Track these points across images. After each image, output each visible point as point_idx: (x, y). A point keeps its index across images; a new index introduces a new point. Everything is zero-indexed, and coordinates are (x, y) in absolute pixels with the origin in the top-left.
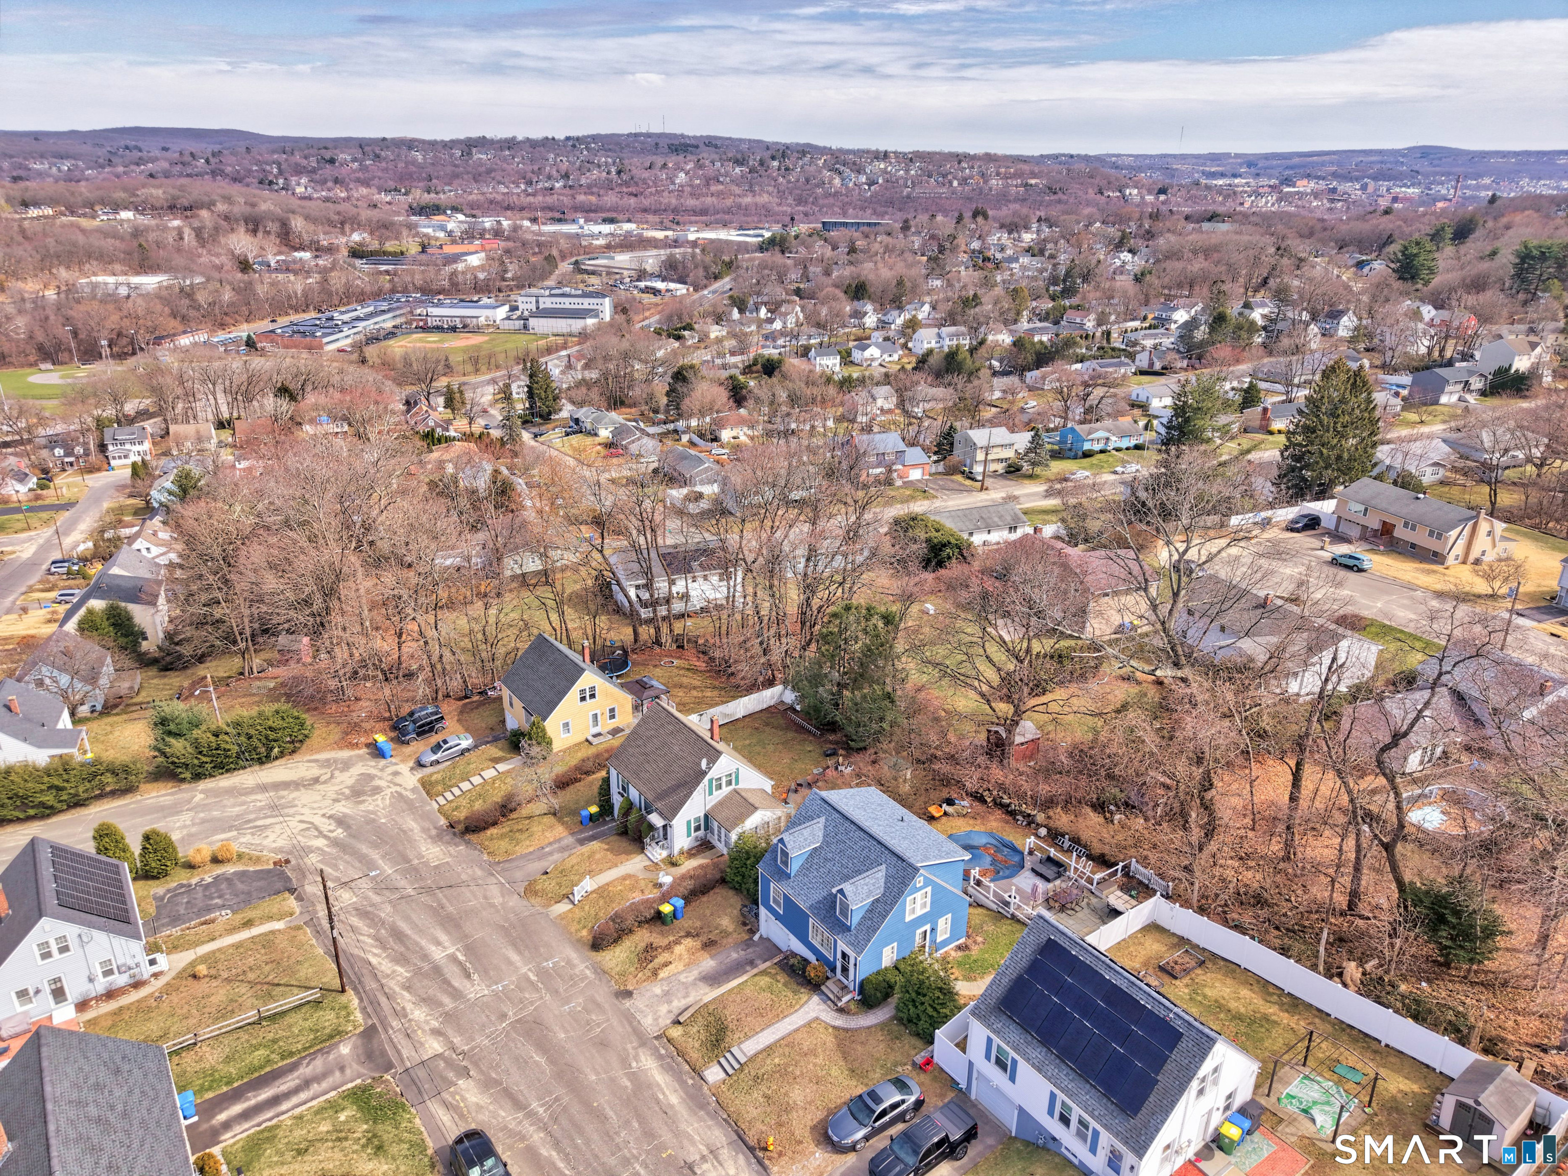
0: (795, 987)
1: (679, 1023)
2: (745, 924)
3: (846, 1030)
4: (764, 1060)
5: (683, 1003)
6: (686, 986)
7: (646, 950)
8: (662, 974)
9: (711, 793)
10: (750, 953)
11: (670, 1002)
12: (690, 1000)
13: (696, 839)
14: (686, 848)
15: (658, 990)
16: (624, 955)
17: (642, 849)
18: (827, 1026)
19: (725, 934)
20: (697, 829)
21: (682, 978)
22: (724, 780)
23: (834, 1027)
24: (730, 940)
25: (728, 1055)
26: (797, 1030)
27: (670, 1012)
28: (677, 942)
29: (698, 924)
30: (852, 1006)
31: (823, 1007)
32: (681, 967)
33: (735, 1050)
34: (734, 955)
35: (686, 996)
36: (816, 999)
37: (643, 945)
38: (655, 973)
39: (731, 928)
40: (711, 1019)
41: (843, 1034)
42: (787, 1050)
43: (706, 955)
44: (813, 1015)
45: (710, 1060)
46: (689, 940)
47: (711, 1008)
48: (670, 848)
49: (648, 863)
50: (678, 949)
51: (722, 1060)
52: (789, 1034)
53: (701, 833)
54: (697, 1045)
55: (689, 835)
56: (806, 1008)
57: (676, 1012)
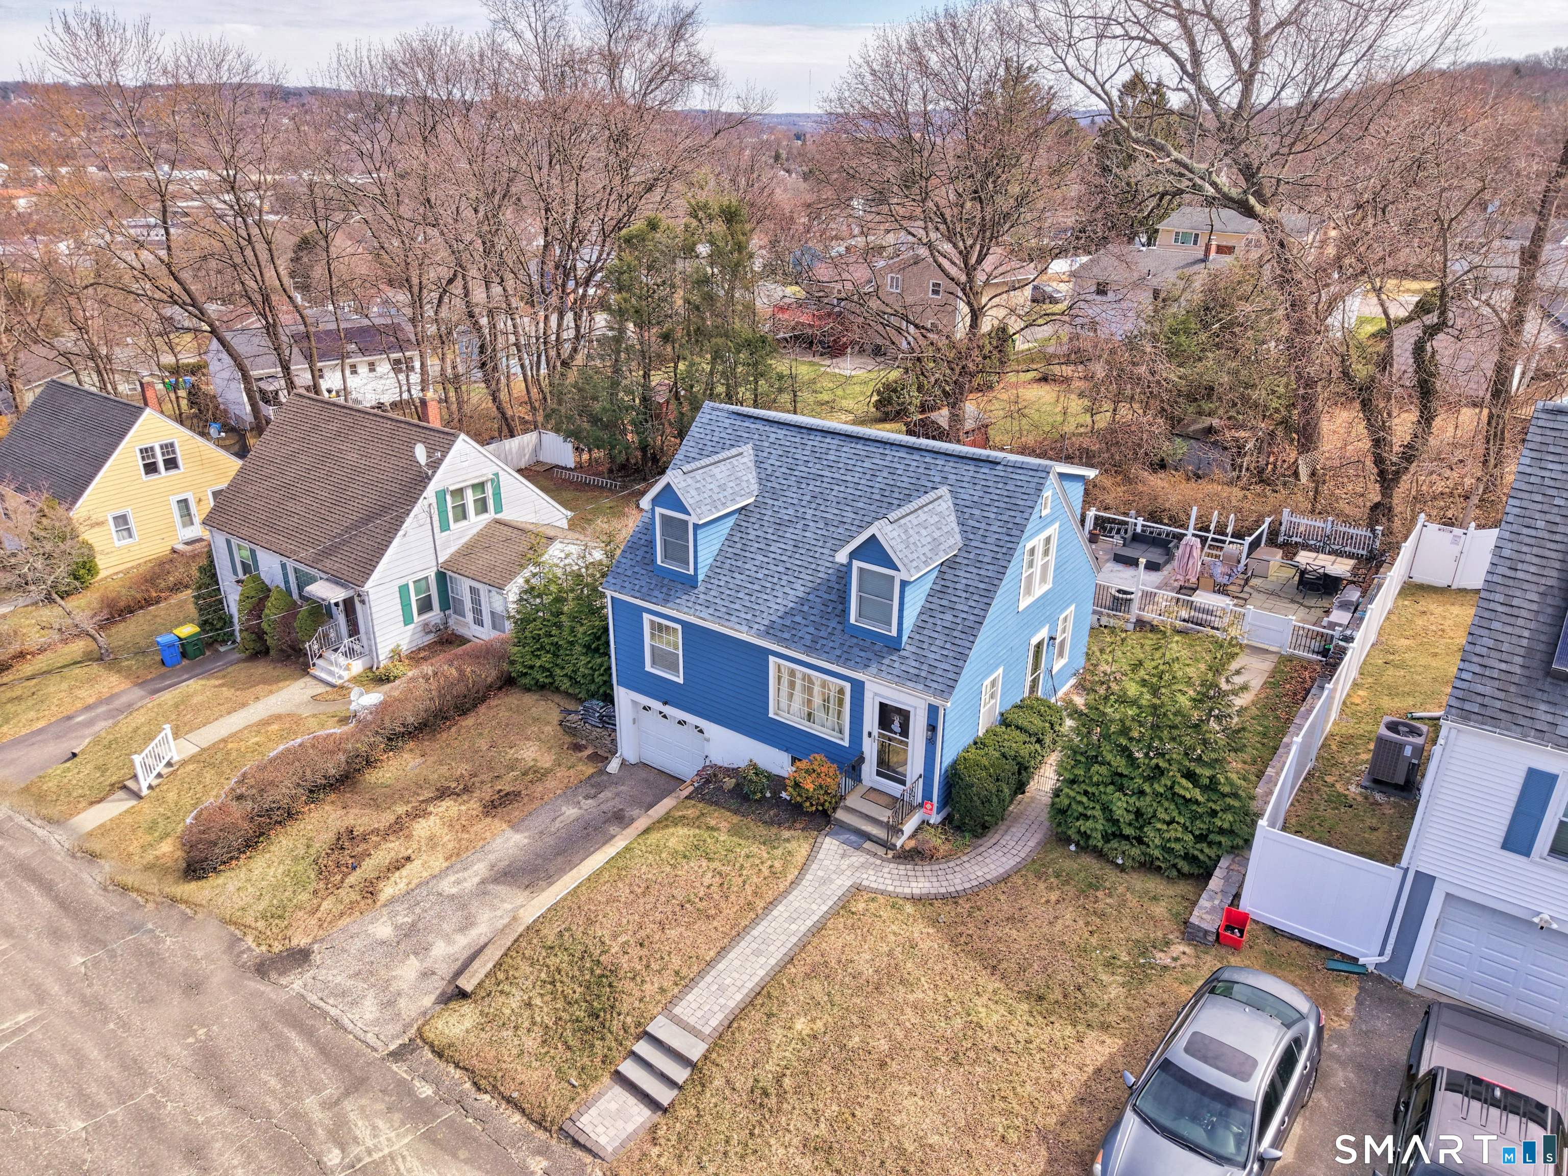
0: (762, 830)
1: (463, 995)
2: (577, 748)
3: (952, 898)
4: (761, 1033)
5: (462, 943)
6: (460, 902)
7: (338, 846)
8: (388, 891)
9: (445, 527)
10: (608, 799)
11: (421, 951)
12: (480, 931)
13: (426, 629)
14: (405, 648)
15: (383, 930)
16: (276, 872)
17: (304, 669)
18: (895, 901)
19: (538, 774)
20: (425, 606)
21: (447, 886)
22: (470, 497)
23: (916, 899)
24: (551, 783)
25: (643, 1048)
26: (819, 929)
27: (426, 974)
28: (419, 813)
29: (463, 769)
30: (935, 840)
31: (858, 858)
32: (438, 863)
33: (660, 1028)
34: (571, 812)
35: (467, 924)
36: (830, 845)
37: (329, 837)
38: (370, 891)
39: (546, 761)
40: (559, 959)
41: (946, 913)
42: (817, 989)
43: (497, 824)
44: (842, 883)
45: (588, 1077)
46: (447, 803)
47: (550, 933)
48: (371, 652)
49: (321, 689)
50: (422, 828)
51: (629, 1069)
52: (803, 946)
53: (435, 615)
54: (531, 1043)
55: (408, 620)
56: (815, 872)
57: (445, 970)
